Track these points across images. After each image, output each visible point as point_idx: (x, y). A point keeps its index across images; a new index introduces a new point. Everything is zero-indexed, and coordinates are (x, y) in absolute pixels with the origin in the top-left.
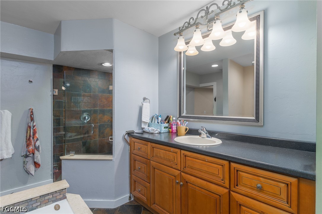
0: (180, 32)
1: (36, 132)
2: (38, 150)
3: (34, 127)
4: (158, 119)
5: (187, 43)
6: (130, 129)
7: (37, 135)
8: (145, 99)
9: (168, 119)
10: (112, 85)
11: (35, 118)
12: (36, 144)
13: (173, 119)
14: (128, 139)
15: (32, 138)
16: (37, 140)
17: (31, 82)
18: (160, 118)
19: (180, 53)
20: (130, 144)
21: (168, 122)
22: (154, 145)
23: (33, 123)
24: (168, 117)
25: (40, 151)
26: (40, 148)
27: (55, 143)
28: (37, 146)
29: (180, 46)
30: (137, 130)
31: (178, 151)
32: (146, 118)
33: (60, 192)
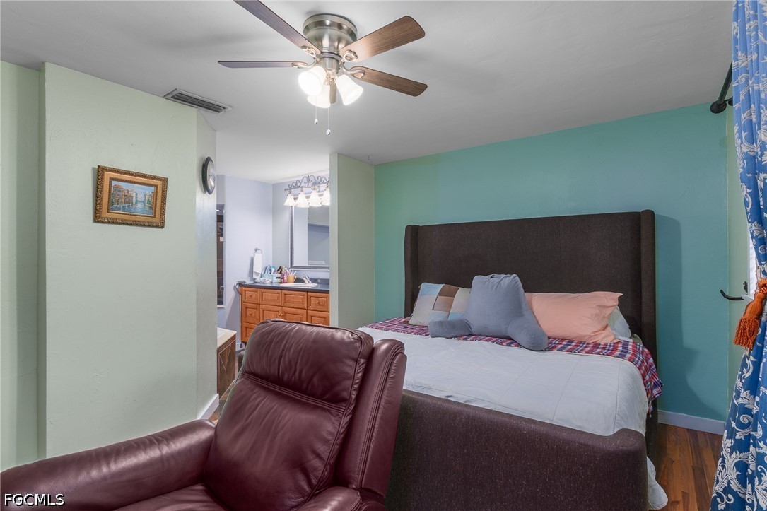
0: (290, 189)
4: (270, 270)
5: (295, 199)
6: (241, 280)
8: (256, 250)
9: (280, 270)
10: (222, 236)
13: (285, 269)
14: (239, 289)
18: (273, 270)
19: (292, 207)
20: (241, 294)
21: (281, 273)
22: (263, 290)
24: (280, 267)
29: (289, 201)
30: (248, 281)
31: (280, 291)
32: (258, 268)
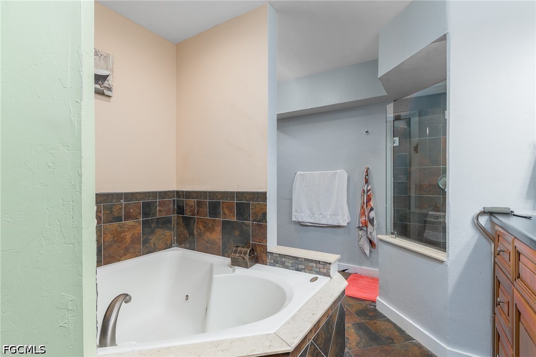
1: (371, 199)
2: (372, 224)
3: (368, 191)
7: (372, 203)
11: (370, 181)
12: (370, 214)
15: (365, 206)
16: (372, 209)
17: (367, 132)
23: (368, 186)
25: (375, 226)
26: (375, 221)
27: (396, 219)
28: (371, 217)
33: (324, 265)
